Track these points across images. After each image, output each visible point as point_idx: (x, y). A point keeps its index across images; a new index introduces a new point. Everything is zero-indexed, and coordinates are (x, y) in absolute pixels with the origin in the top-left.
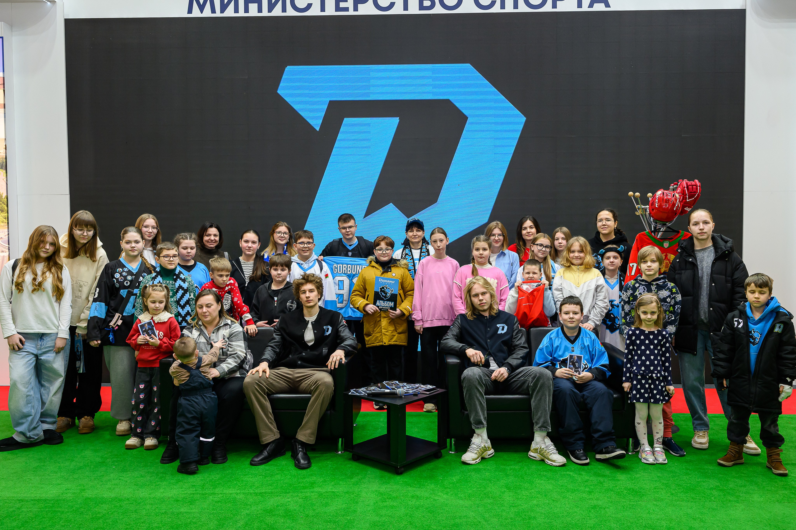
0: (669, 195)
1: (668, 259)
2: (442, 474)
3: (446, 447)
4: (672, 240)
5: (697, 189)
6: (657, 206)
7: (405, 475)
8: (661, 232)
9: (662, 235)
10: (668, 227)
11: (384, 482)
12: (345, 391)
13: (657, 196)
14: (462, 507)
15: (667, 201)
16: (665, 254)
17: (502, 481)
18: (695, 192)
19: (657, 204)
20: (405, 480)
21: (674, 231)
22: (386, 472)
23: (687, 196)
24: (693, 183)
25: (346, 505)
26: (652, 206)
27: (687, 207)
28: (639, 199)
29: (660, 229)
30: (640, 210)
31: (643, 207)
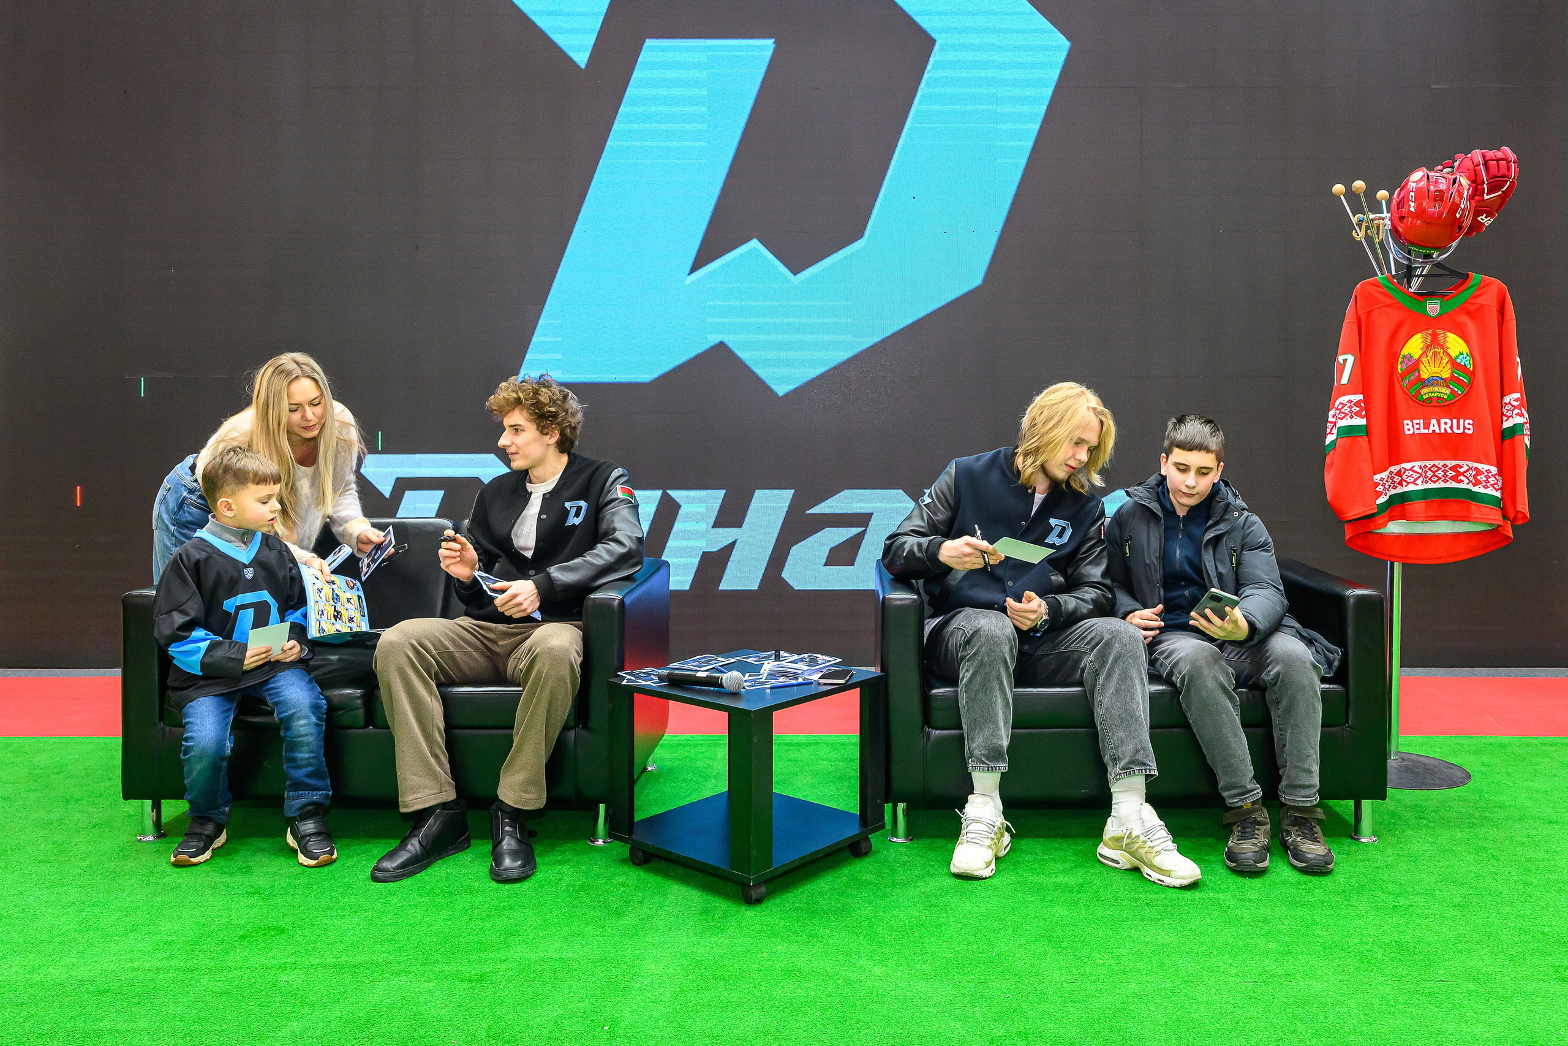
0: (1441, 179)
1: (1439, 344)
2: (870, 902)
4: (1447, 297)
5: (1509, 168)
6: (1412, 209)
8: (1419, 276)
9: (1421, 286)
10: (1439, 265)
13: (1414, 185)
15: (1440, 196)
16: (1430, 332)
18: (1504, 176)
19: (1413, 204)
21: (1453, 273)
23: (1485, 186)
24: (1499, 154)
26: (1398, 209)
27: (1485, 215)
28: (1362, 196)
29: (1417, 268)
30: (1363, 228)
31: (1372, 216)
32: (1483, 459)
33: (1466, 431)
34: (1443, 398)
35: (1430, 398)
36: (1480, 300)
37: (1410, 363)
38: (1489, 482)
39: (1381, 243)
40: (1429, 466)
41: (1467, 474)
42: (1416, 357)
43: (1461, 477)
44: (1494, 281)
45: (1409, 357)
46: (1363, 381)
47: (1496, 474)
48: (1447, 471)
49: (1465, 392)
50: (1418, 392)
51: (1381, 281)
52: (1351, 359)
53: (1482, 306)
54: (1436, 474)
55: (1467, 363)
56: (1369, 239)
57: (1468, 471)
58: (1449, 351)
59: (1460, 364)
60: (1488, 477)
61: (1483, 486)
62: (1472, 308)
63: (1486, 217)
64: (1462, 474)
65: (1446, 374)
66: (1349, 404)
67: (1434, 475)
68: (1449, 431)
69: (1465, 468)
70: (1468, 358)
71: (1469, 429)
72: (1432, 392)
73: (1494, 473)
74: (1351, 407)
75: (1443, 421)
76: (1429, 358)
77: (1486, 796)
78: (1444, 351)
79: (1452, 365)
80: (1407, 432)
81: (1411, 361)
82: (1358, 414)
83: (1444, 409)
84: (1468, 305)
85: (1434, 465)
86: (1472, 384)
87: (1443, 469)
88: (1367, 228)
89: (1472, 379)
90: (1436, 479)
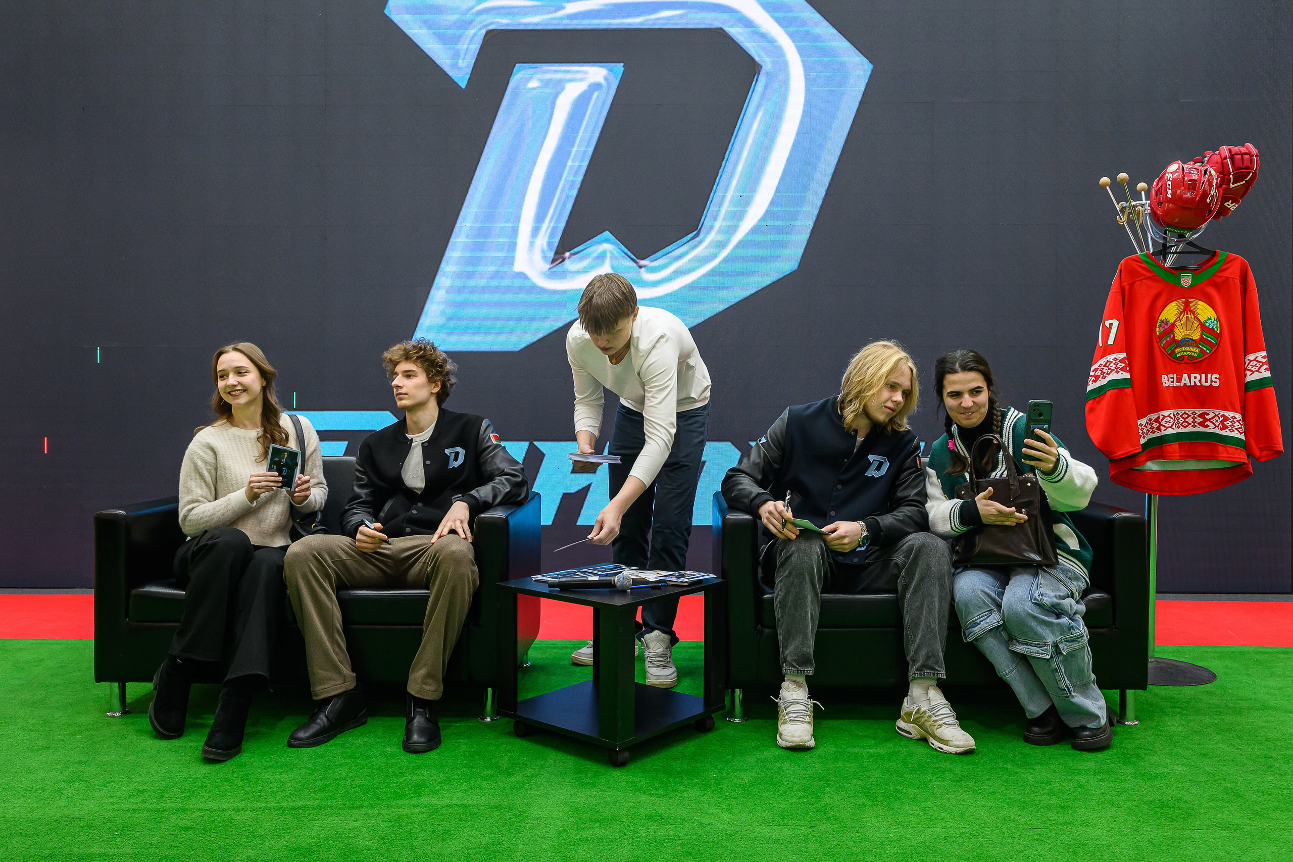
0: (1193, 171)
1: (1190, 311)
3: (723, 707)
4: (1198, 271)
5: (1252, 161)
6: (1169, 196)
7: (631, 767)
8: (1174, 253)
9: (1175, 262)
10: (1190, 244)
11: (583, 784)
12: (501, 581)
13: (1171, 175)
14: (768, 843)
15: (1192, 185)
16: (1183, 300)
17: (855, 781)
18: (1247, 168)
19: (1169, 192)
20: (632, 778)
21: (1203, 251)
22: (588, 762)
23: (1231, 176)
24: (1244, 150)
25: (492, 836)
26: (1157, 196)
27: (1231, 201)
28: (1126, 186)
29: (1171, 246)
30: (1126, 214)
31: (1134, 203)
32: (1229, 408)
33: (1213, 384)
34: (1194, 356)
35: (1182, 356)
36: (1226, 274)
37: (1167, 327)
38: (1234, 426)
39: (1142, 226)
40: (1181, 414)
41: (1214, 420)
42: (1172, 321)
43: (1208, 423)
44: (1237, 257)
45: (1165, 322)
46: (1126, 342)
47: (1240, 420)
48: (1196, 418)
49: (1213, 351)
50: (1173, 352)
51: (1142, 257)
52: (1116, 323)
53: (1227, 278)
54: (1187, 420)
55: (1215, 326)
56: (1131, 223)
57: (1214, 417)
58: (1199, 317)
59: (1208, 328)
60: (1233, 423)
61: (1230, 430)
62: (1219, 280)
63: (1232, 203)
64: (1209, 420)
65: (1196, 336)
66: (1114, 362)
67: (1185, 421)
68: (1198, 384)
69: (1212, 415)
70: (1215, 322)
71: (1216, 382)
72: (1184, 352)
73: (1238, 419)
74: (1116, 364)
75: (1193, 376)
76: (1182, 322)
77: (1230, 691)
78: (1195, 317)
79: (1201, 328)
80: (1165, 385)
81: (1167, 325)
82: (1123, 369)
83: (1193, 365)
84: (1215, 278)
85: (1185, 413)
86: (1219, 344)
87: (1192, 416)
88: (1130, 213)
89: (1219, 340)
90: (1187, 424)
